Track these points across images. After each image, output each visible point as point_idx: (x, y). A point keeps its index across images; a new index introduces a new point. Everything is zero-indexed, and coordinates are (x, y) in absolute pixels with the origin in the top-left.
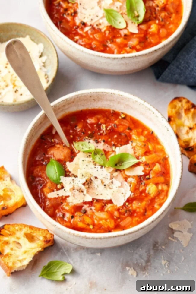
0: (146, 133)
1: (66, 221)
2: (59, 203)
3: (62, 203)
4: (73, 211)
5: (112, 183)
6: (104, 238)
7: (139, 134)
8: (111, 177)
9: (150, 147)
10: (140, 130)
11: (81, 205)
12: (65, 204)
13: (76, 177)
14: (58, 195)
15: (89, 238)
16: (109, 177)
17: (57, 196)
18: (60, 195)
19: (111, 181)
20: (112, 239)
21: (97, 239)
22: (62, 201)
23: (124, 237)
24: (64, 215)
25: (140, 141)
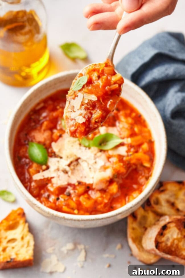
0: (134, 115)
1: (50, 202)
2: (44, 184)
3: (47, 184)
4: (57, 192)
5: (96, 162)
6: (82, 220)
7: (127, 116)
8: (94, 157)
9: (136, 129)
10: (128, 112)
11: (65, 186)
12: (49, 185)
13: (61, 158)
14: (43, 176)
15: (68, 219)
16: (93, 158)
17: (42, 178)
18: (46, 177)
19: (94, 161)
20: (90, 222)
21: (75, 220)
22: (47, 182)
23: (102, 220)
24: (49, 196)
25: (127, 122)
